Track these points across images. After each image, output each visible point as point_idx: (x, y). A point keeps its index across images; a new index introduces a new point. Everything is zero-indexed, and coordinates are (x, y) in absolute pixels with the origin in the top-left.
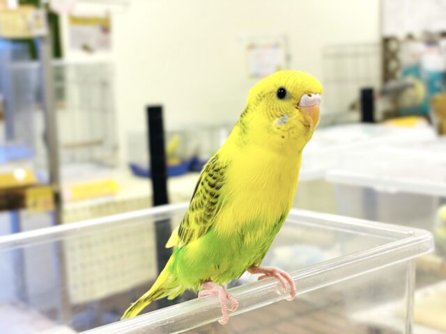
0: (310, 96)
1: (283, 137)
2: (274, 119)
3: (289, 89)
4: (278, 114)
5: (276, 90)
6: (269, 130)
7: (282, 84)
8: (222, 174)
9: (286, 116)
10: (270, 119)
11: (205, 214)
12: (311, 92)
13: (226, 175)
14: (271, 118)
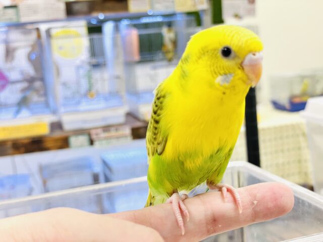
0: (254, 55)
1: (224, 93)
2: (217, 76)
3: (234, 48)
4: (222, 72)
5: (221, 48)
6: (211, 85)
7: (227, 43)
8: (161, 103)
9: (229, 76)
10: (213, 76)
11: (152, 137)
12: (256, 51)
13: (164, 104)
14: (215, 75)
